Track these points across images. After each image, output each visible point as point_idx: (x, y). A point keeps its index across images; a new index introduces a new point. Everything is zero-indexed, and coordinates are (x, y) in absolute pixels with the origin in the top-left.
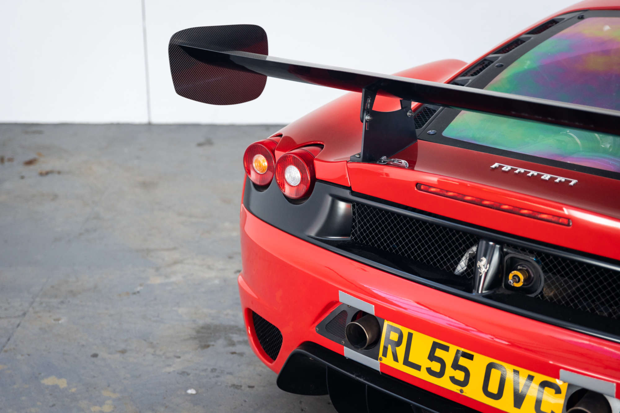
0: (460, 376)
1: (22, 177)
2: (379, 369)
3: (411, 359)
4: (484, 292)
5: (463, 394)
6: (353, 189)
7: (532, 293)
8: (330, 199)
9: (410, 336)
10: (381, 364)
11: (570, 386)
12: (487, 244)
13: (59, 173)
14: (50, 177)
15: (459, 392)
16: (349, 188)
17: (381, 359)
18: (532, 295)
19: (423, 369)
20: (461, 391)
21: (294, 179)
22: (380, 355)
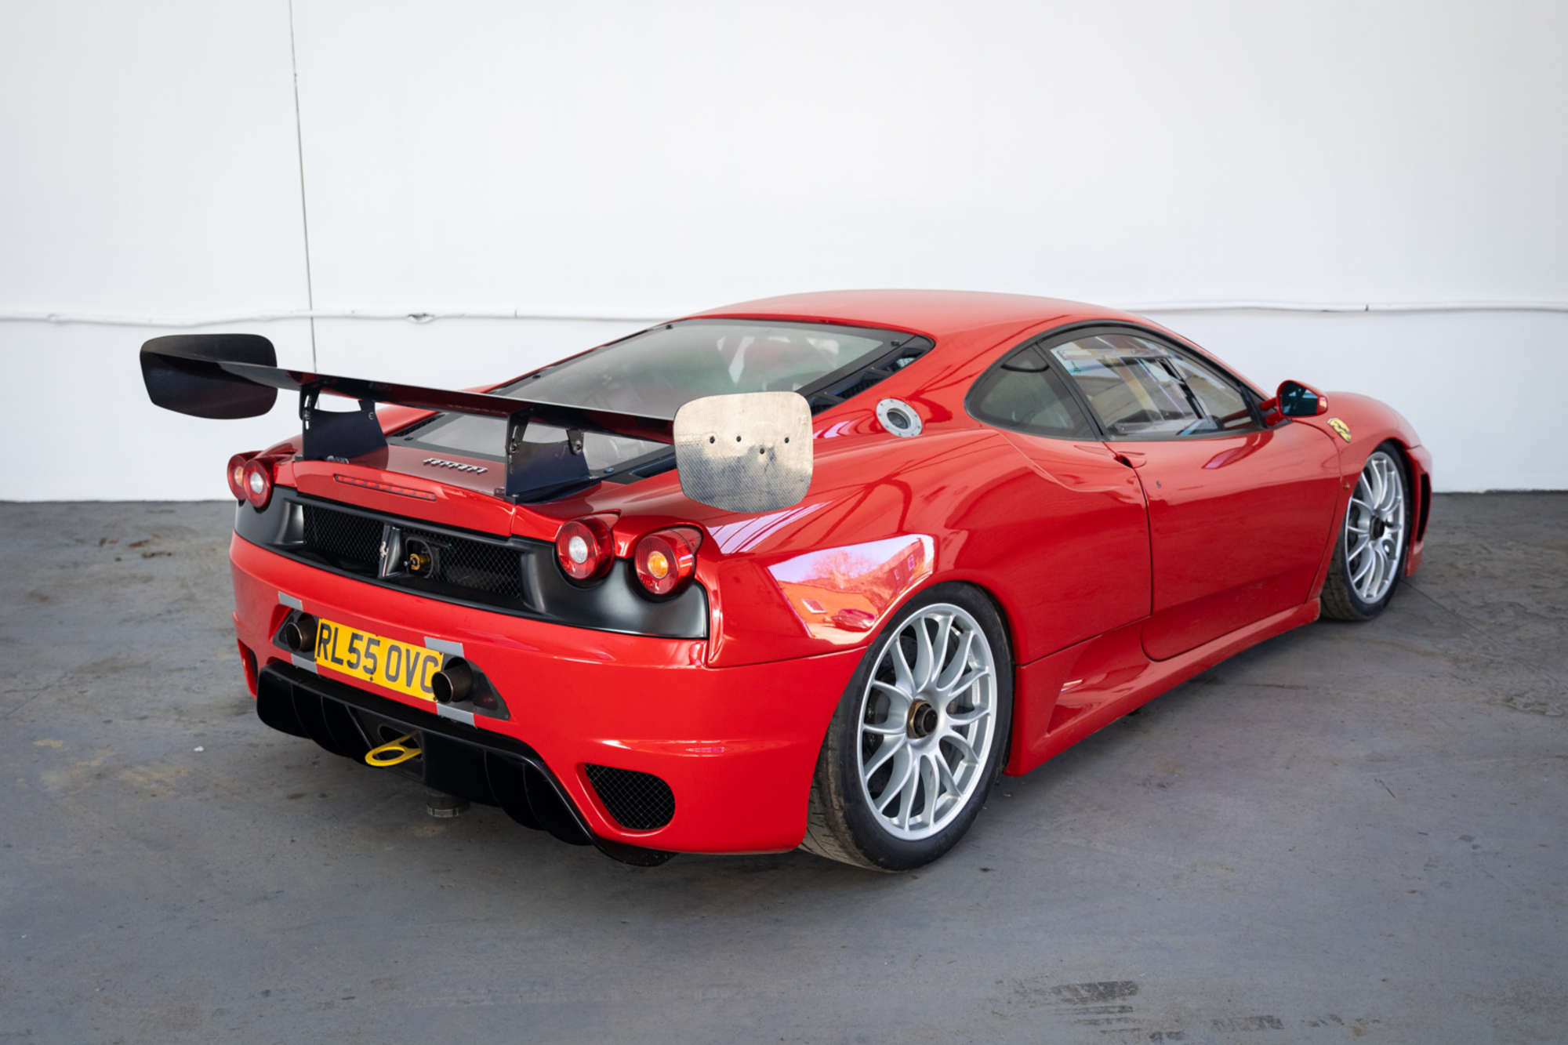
0: (370, 663)
1: (118, 560)
2: (316, 672)
3: (337, 656)
4: (388, 575)
5: (374, 682)
6: (299, 490)
7: (426, 574)
8: (288, 505)
9: (336, 629)
10: (318, 665)
11: (446, 656)
12: (391, 529)
13: (170, 554)
14: (154, 559)
15: (369, 680)
16: (295, 489)
17: (316, 660)
18: (427, 577)
19: (345, 663)
20: (371, 679)
21: (258, 487)
22: (316, 656)
